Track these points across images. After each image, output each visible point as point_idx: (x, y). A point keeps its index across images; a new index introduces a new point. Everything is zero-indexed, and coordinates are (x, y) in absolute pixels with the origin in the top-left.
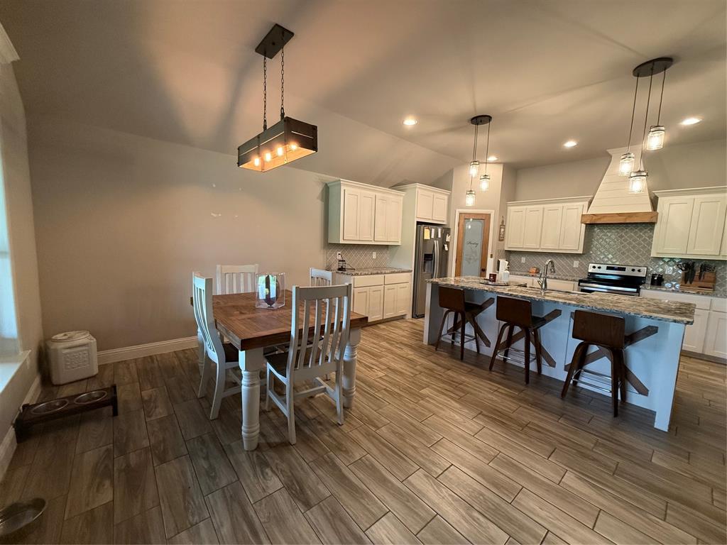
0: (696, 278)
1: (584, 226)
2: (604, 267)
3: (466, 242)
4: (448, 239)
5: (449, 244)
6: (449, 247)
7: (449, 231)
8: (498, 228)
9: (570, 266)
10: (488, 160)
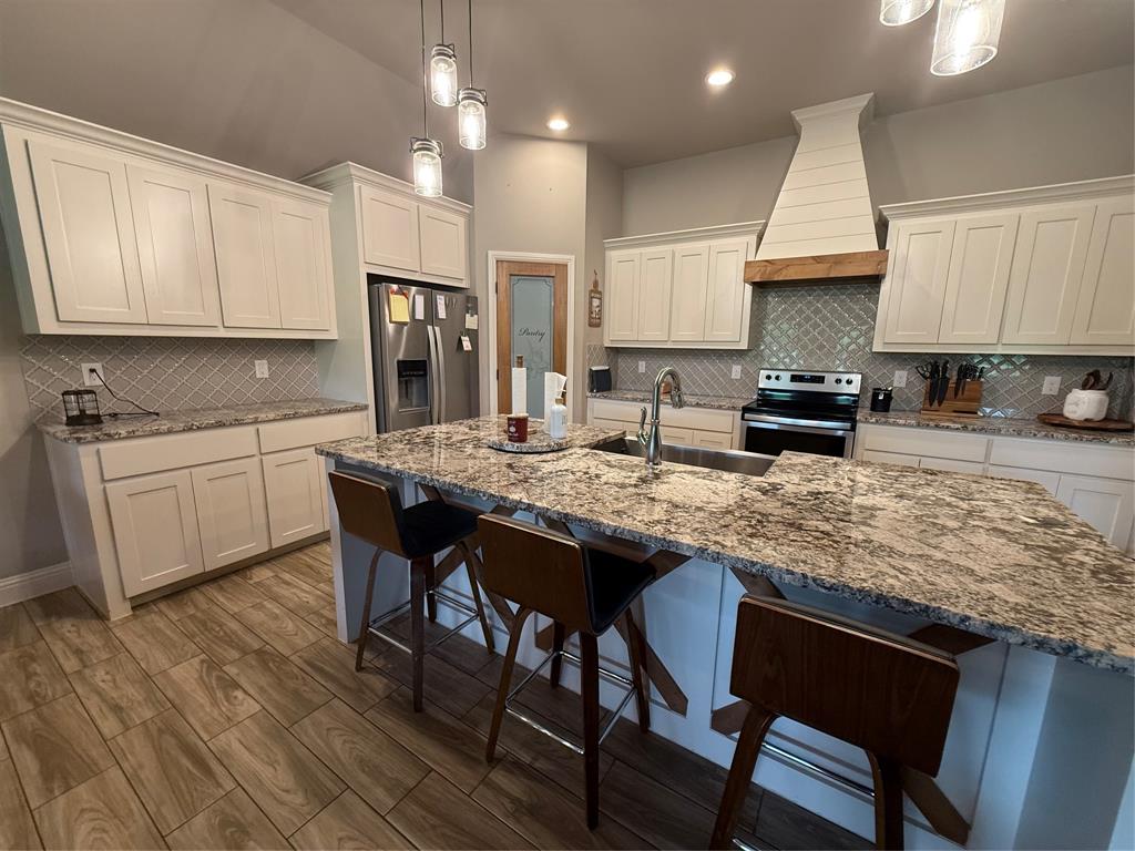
0: (950, 393)
1: (749, 288)
2: (786, 376)
3: (517, 330)
4: (471, 322)
5: (474, 335)
6: (474, 343)
7: (472, 304)
8: (583, 299)
9: (726, 376)
10: (547, 128)
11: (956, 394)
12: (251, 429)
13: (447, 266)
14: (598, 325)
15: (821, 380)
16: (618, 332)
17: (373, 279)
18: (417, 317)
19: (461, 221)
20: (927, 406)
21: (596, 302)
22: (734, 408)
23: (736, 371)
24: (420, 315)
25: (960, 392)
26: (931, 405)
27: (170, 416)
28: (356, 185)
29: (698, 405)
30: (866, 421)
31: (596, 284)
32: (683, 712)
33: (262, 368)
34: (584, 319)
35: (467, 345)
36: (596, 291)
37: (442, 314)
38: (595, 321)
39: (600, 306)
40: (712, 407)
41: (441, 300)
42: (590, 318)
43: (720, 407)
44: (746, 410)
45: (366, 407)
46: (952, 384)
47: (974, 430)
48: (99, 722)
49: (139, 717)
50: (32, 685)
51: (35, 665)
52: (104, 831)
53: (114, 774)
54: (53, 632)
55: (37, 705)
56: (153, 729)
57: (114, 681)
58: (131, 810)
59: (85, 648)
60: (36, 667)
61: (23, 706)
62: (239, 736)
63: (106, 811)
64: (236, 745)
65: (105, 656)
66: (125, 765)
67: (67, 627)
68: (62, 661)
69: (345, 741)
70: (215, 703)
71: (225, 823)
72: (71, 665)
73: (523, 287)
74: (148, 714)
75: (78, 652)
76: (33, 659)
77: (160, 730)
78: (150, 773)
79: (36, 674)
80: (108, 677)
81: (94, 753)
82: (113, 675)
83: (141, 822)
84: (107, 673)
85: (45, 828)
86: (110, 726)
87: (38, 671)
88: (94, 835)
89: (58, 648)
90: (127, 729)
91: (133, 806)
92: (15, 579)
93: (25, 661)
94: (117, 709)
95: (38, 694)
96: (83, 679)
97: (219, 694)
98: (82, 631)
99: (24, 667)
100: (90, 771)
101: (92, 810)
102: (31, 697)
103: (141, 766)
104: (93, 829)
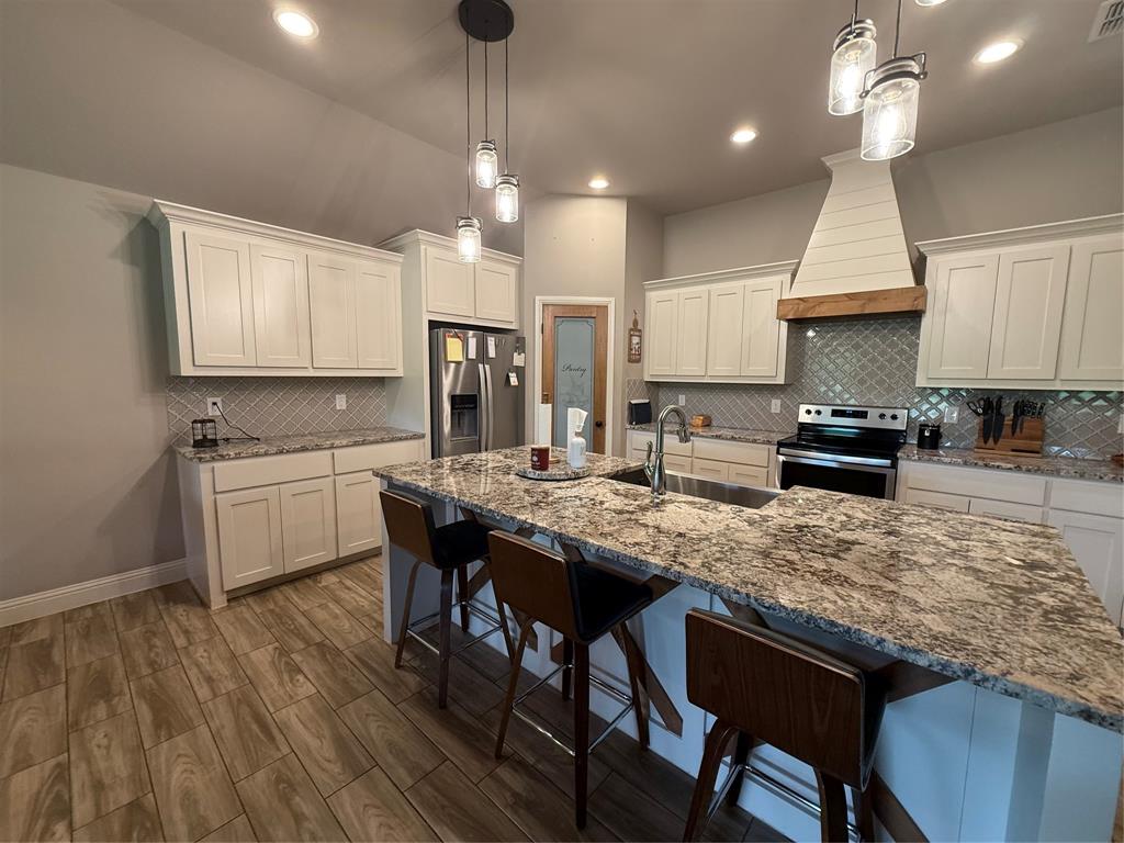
0: (1007, 430)
1: (784, 325)
2: (826, 410)
3: (560, 366)
4: (518, 360)
5: (520, 372)
6: (521, 378)
7: (520, 344)
8: (623, 335)
9: (766, 410)
10: (589, 187)
11: (1013, 433)
12: (328, 453)
13: (499, 312)
14: (638, 361)
15: (863, 415)
16: (656, 367)
17: (433, 325)
18: (470, 357)
19: (512, 271)
20: (982, 444)
21: (635, 340)
22: (769, 442)
23: (776, 405)
24: (472, 355)
25: (1018, 430)
26: (986, 442)
27: (268, 441)
28: (423, 247)
29: (733, 438)
30: (908, 458)
31: (636, 323)
32: (678, 732)
33: (341, 402)
34: (623, 356)
35: (514, 380)
36: (636, 329)
37: (492, 353)
38: (635, 357)
39: (640, 343)
40: (747, 441)
41: (491, 341)
42: (630, 354)
43: (755, 441)
44: (780, 444)
45: (423, 436)
46: (1008, 420)
47: (1029, 471)
48: (196, 688)
49: (225, 688)
50: (152, 655)
51: (156, 640)
52: (192, 772)
53: (203, 729)
54: (170, 615)
55: (155, 671)
56: (235, 699)
57: (209, 658)
58: (212, 760)
59: (191, 629)
60: (157, 642)
61: (145, 671)
62: (297, 712)
63: (195, 757)
64: (294, 720)
65: (205, 637)
66: (211, 724)
67: (180, 611)
68: (175, 638)
69: (379, 726)
70: (281, 683)
71: (279, 780)
72: (180, 642)
73: (566, 328)
74: (231, 686)
75: (186, 632)
76: (154, 634)
77: (239, 700)
78: (229, 732)
79: (157, 647)
80: (205, 654)
81: (191, 712)
82: (209, 653)
83: (218, 769)
84: (205, 651)
85: (153, 764)
86: (203, 692)
87: (158, 643)
88: (185, 775)
89: (173, 628)
90: (215, 696)
91: (214, 756)
92: (146, 570)
93: (149, 635)
94: (209, 680)
95: (156, 662)
96: (188, 655)
97: (286, 677)
98: (190, 615)
99: (148, 640)
100: (188, 726)
101: (186, 756)
102: (152, 664)
103: (223, 727)
104: (186, 770)
